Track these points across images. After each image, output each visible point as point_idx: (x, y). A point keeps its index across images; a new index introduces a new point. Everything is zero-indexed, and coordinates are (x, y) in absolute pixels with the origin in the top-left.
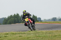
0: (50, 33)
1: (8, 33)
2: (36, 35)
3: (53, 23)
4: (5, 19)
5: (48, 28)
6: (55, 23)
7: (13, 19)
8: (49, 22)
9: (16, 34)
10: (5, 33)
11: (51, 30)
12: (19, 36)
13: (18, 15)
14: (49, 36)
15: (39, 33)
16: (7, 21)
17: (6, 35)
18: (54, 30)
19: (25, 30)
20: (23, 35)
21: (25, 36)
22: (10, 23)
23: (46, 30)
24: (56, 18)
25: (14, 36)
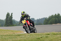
1: (49, 33)
4: (46, 19)
7: (54, 19)
9: (57, 34)
10: (46, 33)
13: (59, 15)
16: (48, 21)
17: (47, 36)
22: (51, 23)
25: (55, 37)
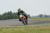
0: (37, 27)
2: (26, 29)
3: (40, 19)
5: (36, 23)
6: (42, 19)
8: (36, 18)
9: (9, 28)
10: (0, 27)
11: (38, 25)
12: (12, 30)
13: (11, 12)
14: (37, 30)
15: (28, 27)
16: (2, 17)
17: (1, 29)
18: (41, 25)
19: (17, 25)
20: (15, 29)
21: (17, 30)
22: (5, 19)
23: (34, 25)
24: (42, 15)
25: (8, 30)
